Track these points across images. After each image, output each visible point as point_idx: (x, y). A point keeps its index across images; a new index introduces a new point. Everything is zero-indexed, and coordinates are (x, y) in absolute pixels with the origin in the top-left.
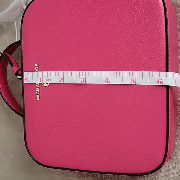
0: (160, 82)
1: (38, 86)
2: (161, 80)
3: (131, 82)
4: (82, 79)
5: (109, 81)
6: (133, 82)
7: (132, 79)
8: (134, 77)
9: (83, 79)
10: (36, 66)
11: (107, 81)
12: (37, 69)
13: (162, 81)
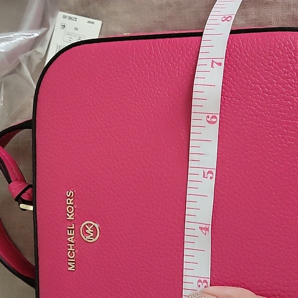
0: (214, 120)
1: (72, 241)
2: (208, 117)
3: (211, 178)
4: (199, 286)
5: (204, 226)
6: (210, 175)
7: (204, 177)
8: (201, 172)
9: (200, 283)
10: (69, 198)
11: (204, 231)
12: (70, 203)
13: (211, 116)
